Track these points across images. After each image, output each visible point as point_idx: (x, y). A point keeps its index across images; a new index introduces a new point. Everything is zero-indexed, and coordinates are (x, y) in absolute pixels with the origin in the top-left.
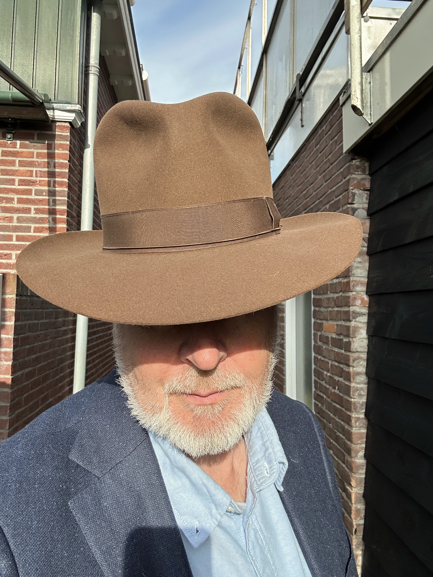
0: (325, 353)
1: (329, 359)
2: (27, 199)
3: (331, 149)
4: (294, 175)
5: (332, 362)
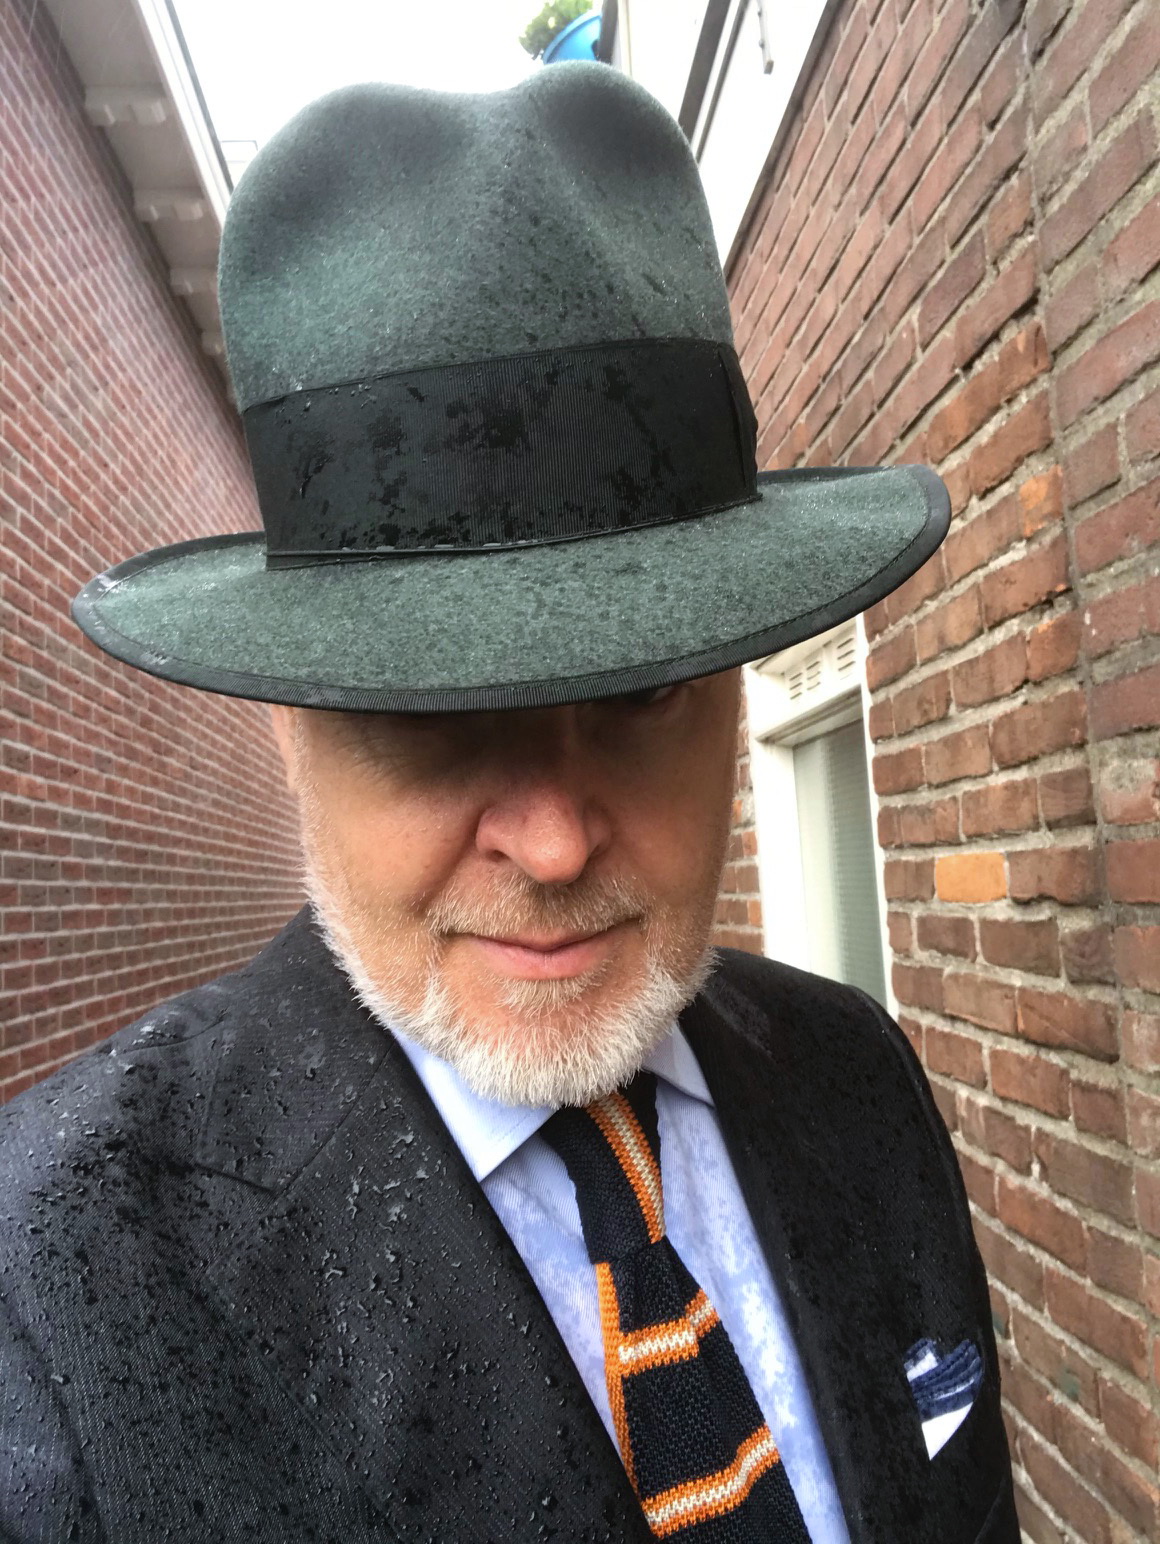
0: (955, 1000)
5: (1000, 1042)
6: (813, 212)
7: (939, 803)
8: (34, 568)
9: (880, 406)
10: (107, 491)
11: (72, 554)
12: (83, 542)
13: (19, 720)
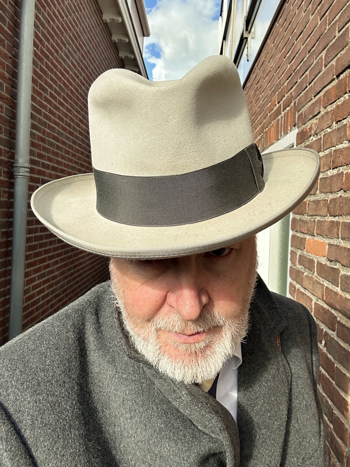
6: (297, 12)
7: (310, 221)
8: (54, 108)
9: (309, 85)
10: (78, 85)
11: (66, 104)
12: (69, 101)
13: (47, 154)
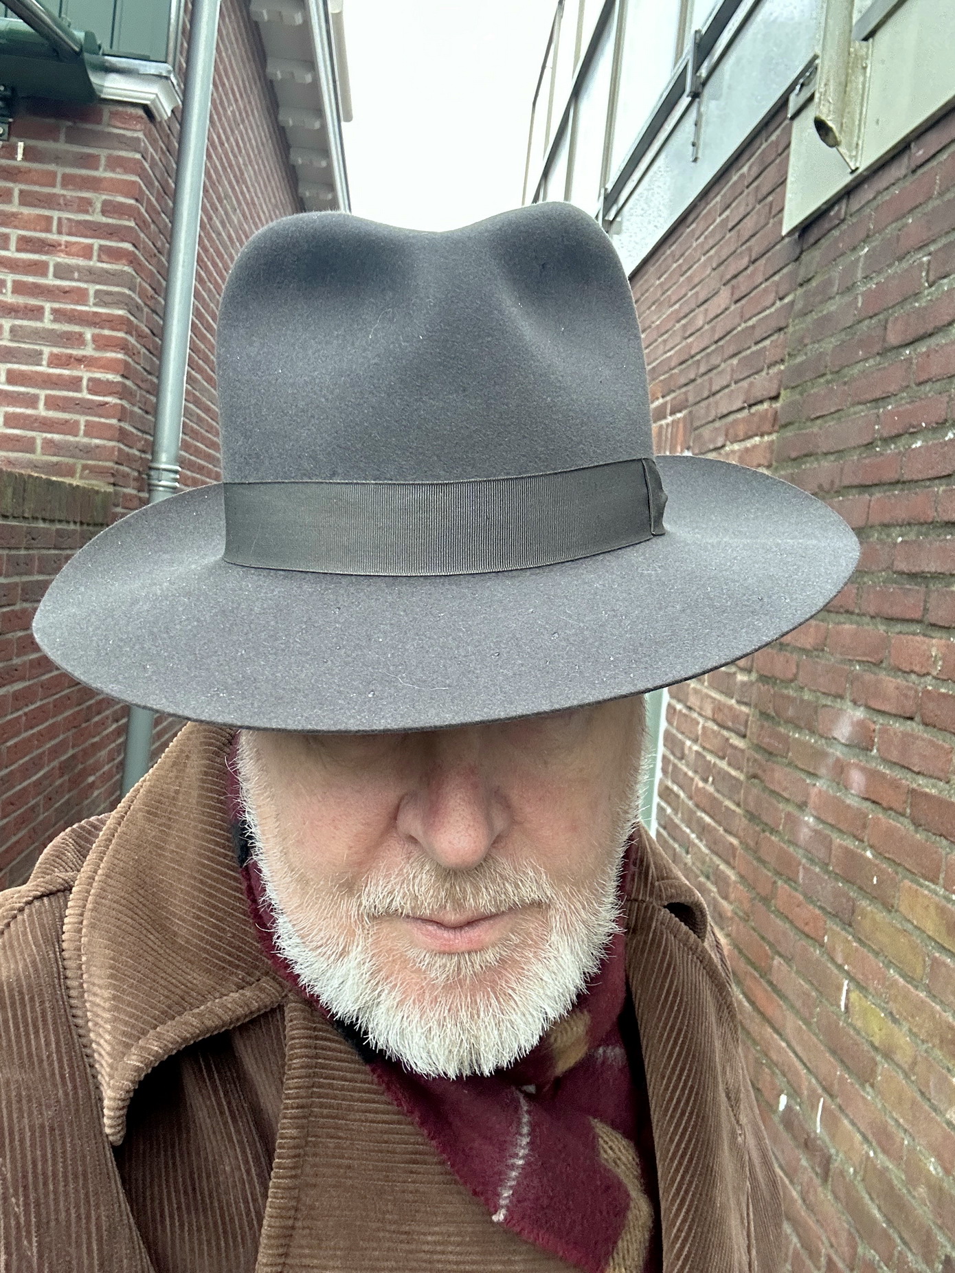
1: (700, 714)
2: (36, 286)
3: (757, 223)
4: (665, 276)
